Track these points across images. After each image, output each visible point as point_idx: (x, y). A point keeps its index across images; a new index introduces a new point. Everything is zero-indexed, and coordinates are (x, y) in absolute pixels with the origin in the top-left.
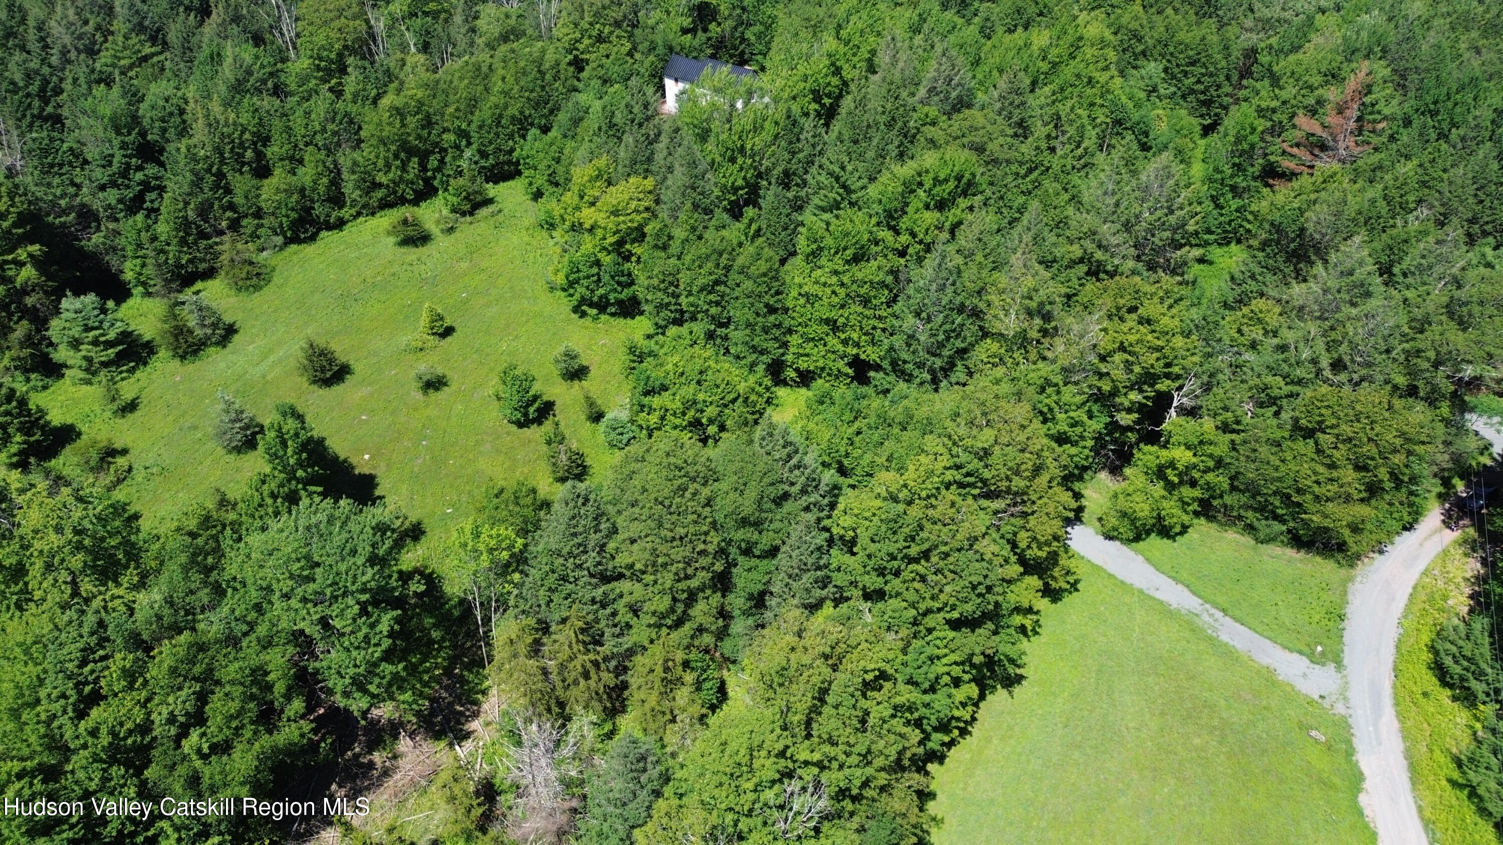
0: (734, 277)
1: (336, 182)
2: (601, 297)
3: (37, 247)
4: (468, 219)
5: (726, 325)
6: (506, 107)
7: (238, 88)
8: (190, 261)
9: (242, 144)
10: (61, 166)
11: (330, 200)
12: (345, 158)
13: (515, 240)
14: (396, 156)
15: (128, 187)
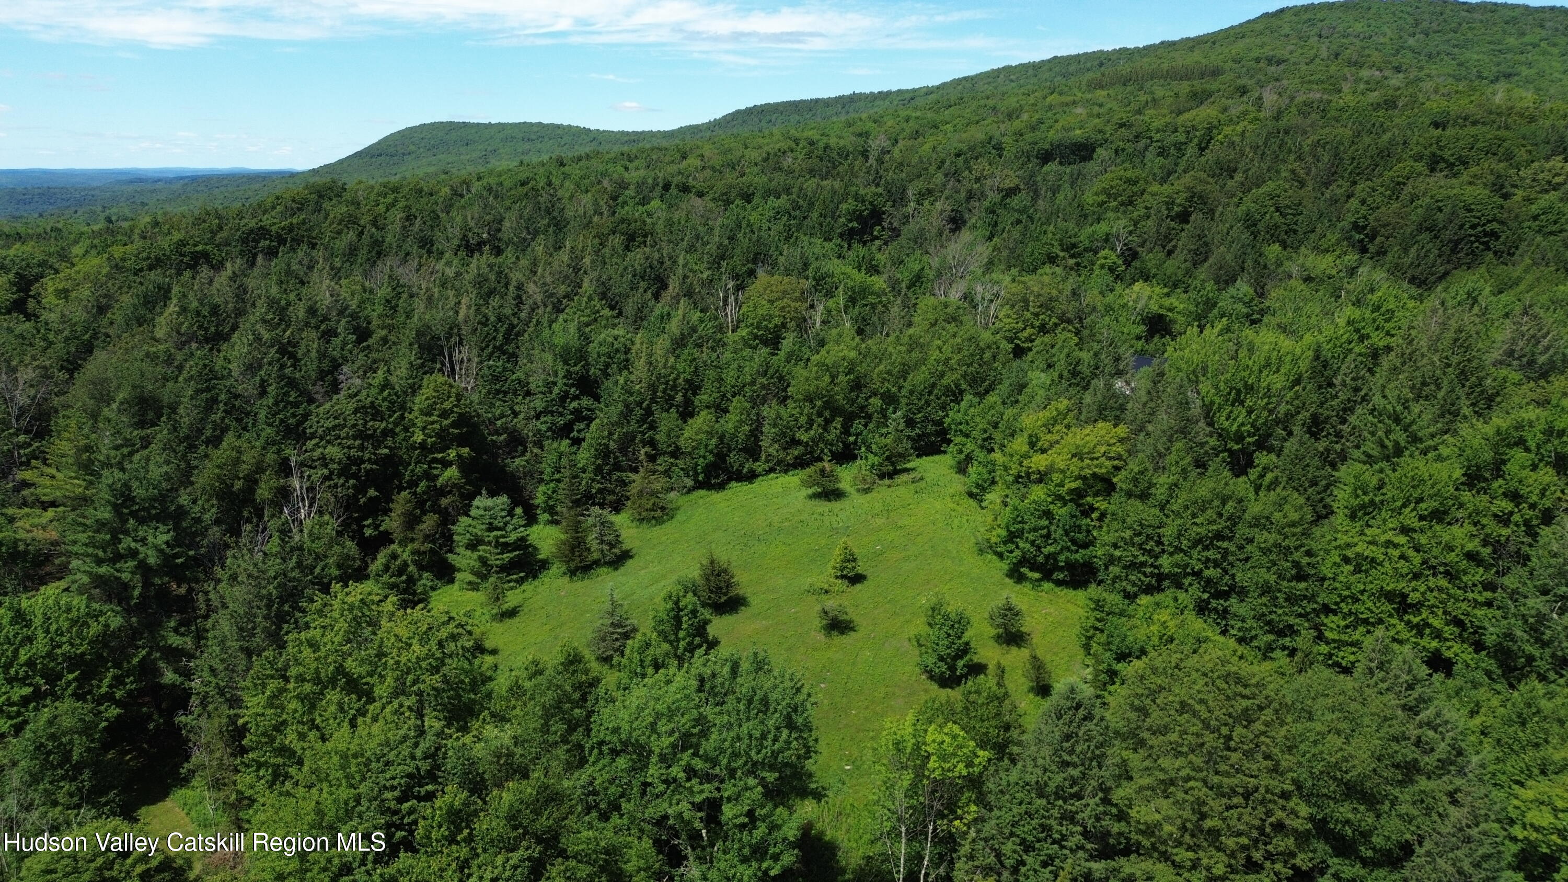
0: (1242, 530)
1: (756, 433)
2: (1047, 557)
3: (467, 450)
4: (887, 482)
5: (1226, 595)
6: (942, 375)
7: (679, 343)
8: (600, 491)
9: (674, 387)
10: (506, 393)
11: (745, 450)
12: (769, 411)
13: (938, 505)
14: (820, 415)
15: (561, 414)
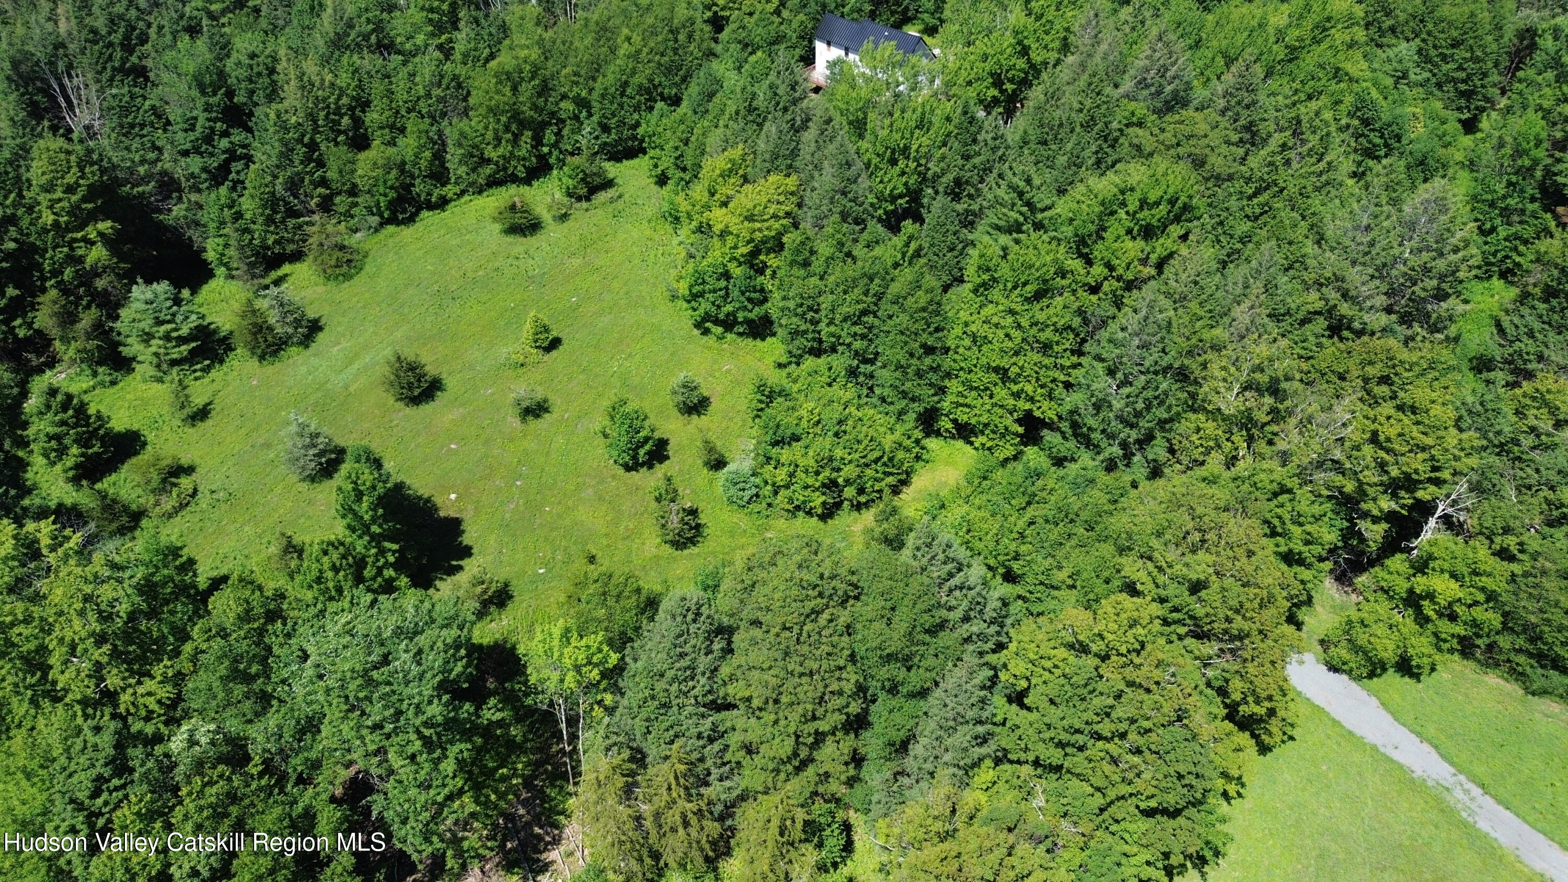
0: (886, 307)
1: (439, 156)
2: (728, 315)
3: (109, 224)
4: (584, 204)
5: (872, 362)
6: (634, 72)
7: (338, 43)
8: (276, 242)
9: (338, 108)
10: (142, 126)
11: (432, 176)
12: (452, 130)
13: (635, 234)
14: (507, 129)
15: (212, 155)
